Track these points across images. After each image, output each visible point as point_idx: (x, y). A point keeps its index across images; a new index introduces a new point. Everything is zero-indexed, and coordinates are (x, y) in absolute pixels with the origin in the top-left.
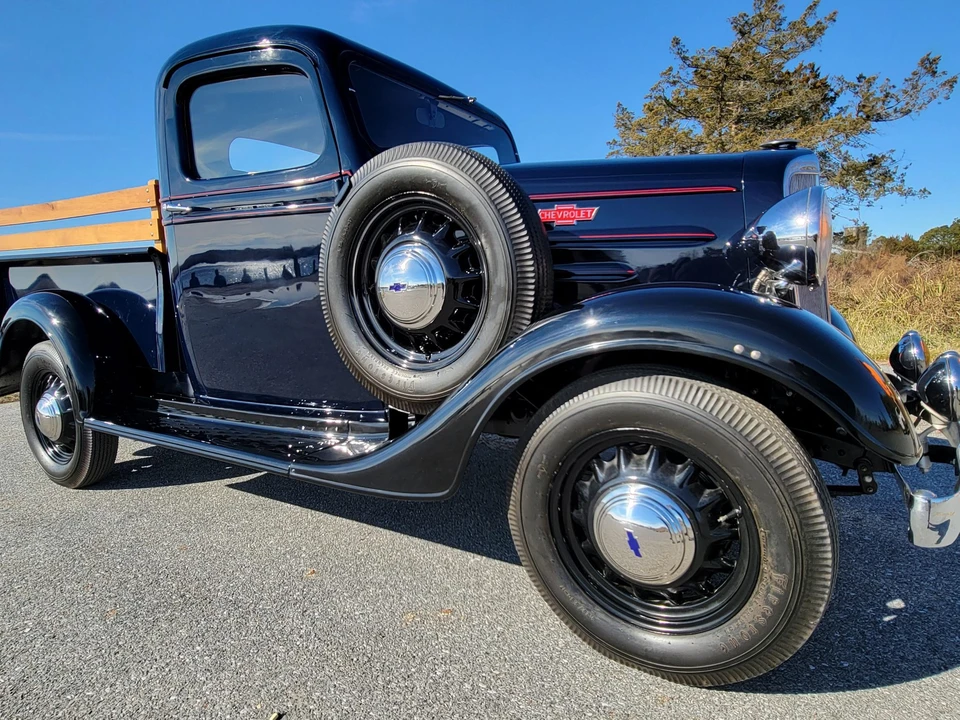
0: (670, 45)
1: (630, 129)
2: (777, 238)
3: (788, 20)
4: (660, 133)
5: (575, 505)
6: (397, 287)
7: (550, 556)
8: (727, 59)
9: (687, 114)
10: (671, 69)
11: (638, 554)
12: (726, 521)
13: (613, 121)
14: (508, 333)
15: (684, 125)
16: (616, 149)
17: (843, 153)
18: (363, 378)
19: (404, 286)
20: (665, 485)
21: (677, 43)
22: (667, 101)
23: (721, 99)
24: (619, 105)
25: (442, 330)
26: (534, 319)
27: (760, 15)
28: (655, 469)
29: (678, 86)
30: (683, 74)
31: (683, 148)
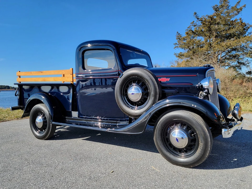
0: (194, 14)
1: (181, 40)
2: (203, 86)
3: (231, 6)
4: (190, 41)
5: (166, 135)
6: (133, 94)
7: (162, 145)
8: (212, 18)
9: (199, 35)
10: (194, 22)
11: (178, 142)
12: (193, 135)
13: (176, 38)
14: (154, 102)
15: (198, 38)
16: (177, 46)
17: (250, 47)
18: (124, 111)
19: (134, 94)
20: (182, 129)
21: (196, 14)
22: (193, 31)
23: (210, 30)
24: (177, 32)
25: (141, 102)
26: (159, 100)
27: (222, 5)
28: (180, 127)
29: (196, 27)
30: (197, 23)
31: (198, 46)
